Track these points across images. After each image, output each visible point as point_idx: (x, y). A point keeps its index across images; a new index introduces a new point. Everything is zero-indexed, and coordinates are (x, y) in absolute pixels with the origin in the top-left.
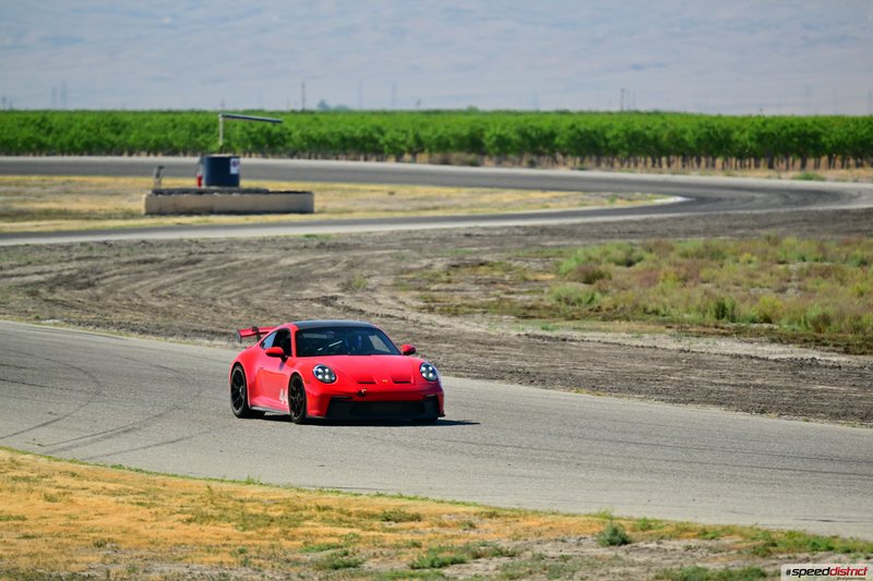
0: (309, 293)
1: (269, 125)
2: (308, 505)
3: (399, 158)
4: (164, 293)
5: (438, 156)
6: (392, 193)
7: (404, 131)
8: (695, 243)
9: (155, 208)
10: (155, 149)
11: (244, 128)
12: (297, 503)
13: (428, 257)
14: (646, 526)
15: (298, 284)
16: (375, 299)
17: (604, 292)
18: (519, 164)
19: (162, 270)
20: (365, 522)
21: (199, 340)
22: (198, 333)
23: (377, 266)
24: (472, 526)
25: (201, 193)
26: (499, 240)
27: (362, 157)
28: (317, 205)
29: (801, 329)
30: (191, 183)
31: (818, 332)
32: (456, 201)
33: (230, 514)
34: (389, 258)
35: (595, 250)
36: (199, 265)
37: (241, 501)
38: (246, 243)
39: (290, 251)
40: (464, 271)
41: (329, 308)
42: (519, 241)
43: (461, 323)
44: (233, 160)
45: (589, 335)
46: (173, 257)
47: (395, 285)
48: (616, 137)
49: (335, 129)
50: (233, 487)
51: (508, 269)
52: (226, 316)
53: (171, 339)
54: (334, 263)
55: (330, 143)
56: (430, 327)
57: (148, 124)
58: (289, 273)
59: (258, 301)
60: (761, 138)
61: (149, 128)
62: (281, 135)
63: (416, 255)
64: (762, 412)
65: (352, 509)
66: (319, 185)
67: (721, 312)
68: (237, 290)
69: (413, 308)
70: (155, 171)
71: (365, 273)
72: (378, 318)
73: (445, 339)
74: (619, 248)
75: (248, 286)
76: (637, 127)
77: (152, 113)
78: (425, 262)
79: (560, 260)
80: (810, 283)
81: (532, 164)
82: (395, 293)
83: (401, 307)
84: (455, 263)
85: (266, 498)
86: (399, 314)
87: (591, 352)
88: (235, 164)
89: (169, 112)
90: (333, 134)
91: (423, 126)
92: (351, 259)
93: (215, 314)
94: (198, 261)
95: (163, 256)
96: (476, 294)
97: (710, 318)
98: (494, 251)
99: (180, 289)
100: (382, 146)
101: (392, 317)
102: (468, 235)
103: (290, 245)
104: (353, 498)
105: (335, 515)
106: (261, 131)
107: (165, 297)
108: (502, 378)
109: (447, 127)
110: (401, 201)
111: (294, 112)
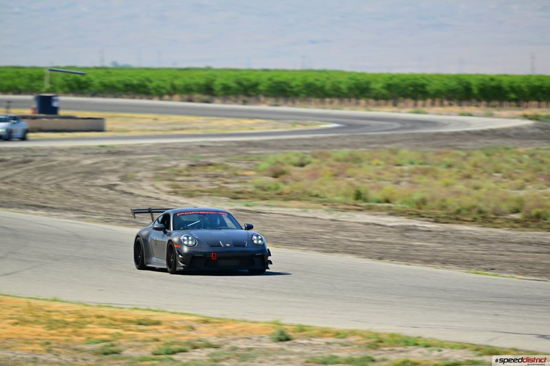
0: (100, 182)
1: (78, 76)
2: (91, 314)
3: (161, 96)
4: (8, 181)
5: (186, 96)
6: (155, 119)
7: (164, 81)
8: (344, 153)
10: (7, 91)
11: (63, 78)
12: (85, 314)
13: (176, 160)
14: (302, 329)
15: (92, 176)
16: (141, 186)
17: (285, 183)
18: (236, 102)
19: (7, 166)
20: (126, 325)
21: (29, 211)
22: (28, 206)
23: (143, 165)
24: (193, 329)
25: (34, 118)
26: (221, 149)
27: (138, 97)
28: (109, 124)
29: (408, 207)
30: (29, 112)
31: (419, 209)
32: (193, 125)
33: (42, 320)
34: (151, 160)
35: (280, 156)
36: (31, 164)
37: (49, 311)
38: (61, 150)
39: (88, 156)
40: (198, 168)
41: (111, 191)
42: (234, 151)
43: (194, 201)
44: (54, 98)
45: (274, 210)
46: (15, 158)
47: (154, 178)
48: (297, 86)
49: (120, 78)
50: (44, 303)
51: (226, 168)
52: (47, 196)
54: (116, 163)
55: (117, 88)
56: (175, 204)
57: (3, 75)
58: (88, 169)
59: (66, 186)
60: (389, 87)
61: (3, 77)
62: (85, 82)
63: (168, 158)
64: (380, 259)
65: (118, 317)
66: (109, 114)
67: (358, 196)
68: (54, 179)
69: (164, 191)
70: (6, 104)
71: (136, 169)
72: (143, 198)
74: (296, 155)
75: (61, 177)
76: (311, 80)
77: (7, 67)
78: (174, 163)
79: (257, 162)
80: (416, 178)
81: (245, 103)
82: (153, 183)
83: (157, 191)
84: (193, 163)
85: (63, 310)
86: (155, 196)
87: (275, 220)
88: (56, 101)
89: (17, 67)
90: (119, 82)
91: (176, 77)
92: (124, 161)
93: (40, 195)
94: (31, 161)
95: (8, 158)
96: (205, 184)
97: (351, 200)
98: (218, 156)
99: (18, 178)
100: (150, 90)
101: (151, 197)
102: (202, 146)
103: (88, 151)
104: (119, 310)
105: (107, 321)
106: (72, 80)
109: (192, 78)
110: (161, 125)
111: (97, 68)
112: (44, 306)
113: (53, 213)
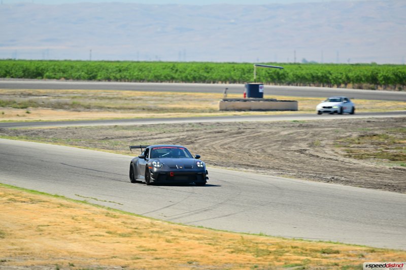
0: (294, 147)
1: (278, 70)
2: (288, 245)
3: (339, 85)
4: (226, 147)
5: (356, 85)
7: (341, 73)
9: (224, 108)
10: (225, 80)
11: (266, 71)
12: (283, 245)
13: (350, 132)
15: (288, 144)
16: (324, 151)
18: (394, 89)
19: (226, 136)
20: (313, 254)
21: (241, 169)
22: (241, 165)
23: (326, 135)
24: (363, 256)
25: (245, 101)
26: (383, 124)
27: (322, 85)
28: (299, 107)
30: (241, 96)
32: (364, 106)
33: (251, 249)
34: (331, 132)
36: (243, 134)
37: (257, 243)
38: (265, 124)
39: (285, 128)
40: (367, 138)
41: (302, 155)
42: (392, 125)
43: (364, 162)
44: (260, 86)
46: (231, 130)
47: (334, 144)
49: (308, 72)
50: (253, 237)
51: (387, 138)
52: (254, 158)
53: (228, 168)
54: (306, 134)
55: (306, 79)
56: (349, 164)
57: (222, 69)
58: (285, 138)
59: (269, 151)
61: (222, 70)
62: (283, 74)
63: (344, 130)
65: (308, 248)
66: (301, 98)
68: (260, 146)
69: (342, 155)
70: (224, 90)
71: (320, 138)
72: (325, 160)
73: (356, 170)
75: (265, 144)
77: (225, 63)
78: (348, 134)
81: (400, 89)
82: (333, 148)
83: (336, 155)
84: (363, 134)
85: (268, 242)
86: (335, 158)
88: (261, 88)
89: (233, 63)
90: (308, 74)
91: (350, 71)
92: (314, 132)
93: (249, 157)
94: (243, 132)
95: (227, 130)
96: (371, 149)
98: (381, 129)
99: (234, 145)
100: (330, 80)
101: (331, 159)
102: (368, 122)
103: (285, 125)
104: (309, 242)
105: (299, 250)
106: (274, 72)
107: (226, 149)
108: (381, 188)
109: (361, 71)
111: (291, 64)
112: (254, 239)
113: (260, 171)
